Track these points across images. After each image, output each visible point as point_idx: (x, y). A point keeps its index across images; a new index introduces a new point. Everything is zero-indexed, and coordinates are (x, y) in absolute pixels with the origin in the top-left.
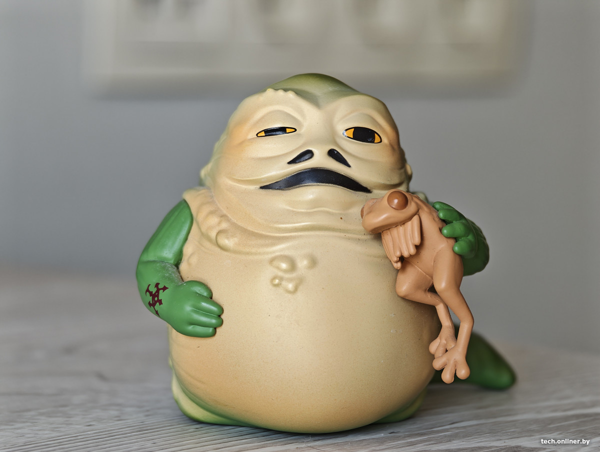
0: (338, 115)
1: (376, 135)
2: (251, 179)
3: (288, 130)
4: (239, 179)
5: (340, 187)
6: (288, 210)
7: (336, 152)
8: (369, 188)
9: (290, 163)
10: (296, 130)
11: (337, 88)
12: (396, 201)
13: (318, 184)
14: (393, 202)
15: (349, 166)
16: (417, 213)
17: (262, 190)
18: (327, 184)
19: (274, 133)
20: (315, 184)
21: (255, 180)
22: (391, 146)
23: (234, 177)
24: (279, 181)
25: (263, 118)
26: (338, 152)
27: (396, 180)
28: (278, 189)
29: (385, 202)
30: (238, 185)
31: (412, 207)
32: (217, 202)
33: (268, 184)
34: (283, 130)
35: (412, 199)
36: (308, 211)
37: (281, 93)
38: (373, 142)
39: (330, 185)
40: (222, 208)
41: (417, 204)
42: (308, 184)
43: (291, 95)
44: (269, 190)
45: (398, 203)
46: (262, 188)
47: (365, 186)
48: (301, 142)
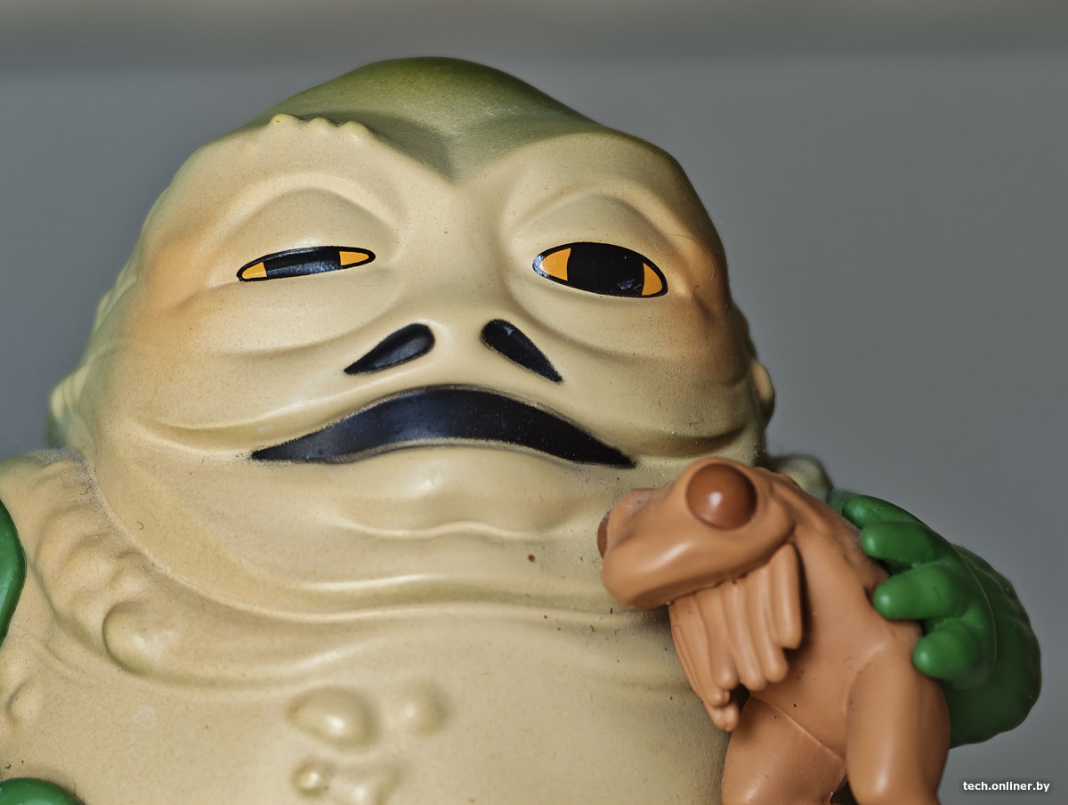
0: (517, 204)
1: (646, 267)
2: (220, 425)
3: (345, 258)
4: (181, 425)
5: (524, 449)
6: (349, 532)
7: (510, 332)
8: (625, 452)
9: (353, 370)
10: (372, 256)
11: (513, 108)
12: (716, 499)
13: (452, 440)
14: (706, 501)
15: (556, 378)
16: (787, 538)
17: (258, 462)
18: (482, 442)
19: (299, 268)
20: (441, 440)
21: (236, 429)
22: (700, 303)
23: (163, 420)
24: (316, 434)
25: (259, 214)
26: (517, 332)
27: (717, 423)
28: (313, 460)
29: (679, 500)
30: (176, 446)
31: (769, 521)
32: (106, 504)
33: (279, 441)
34: (328, 256)
35: (771, 490)
36: (419, 534)
37: (319, 128)
38: (636, 292)
39: (492, 443)
40: (122, 527)
41: (787, 506)
42: (414, 442)
44: (282, 463)
45: (723, 504)
46: (259, 455)
47: (610, 442)
48: (389, 296)
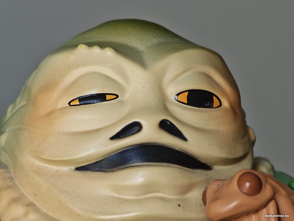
0: (169, 76)
1: (214, 97)
2: (64, 159)
3: (108, 97)
4: (49, 158)
5: (175, 165)
6: (113, 197)
7: (169, 123)
9: (113, 138)
10: (117, 96)
12: (248, 185)
13: (149, 163)
14: (244, 185)
15: (185, 139)
16: (273, 198)
17: (78, 172)
18: (160, 164)
19: (91, 101)
20: (146, 164)
21: (70, 160)
23: (42, 157)
24: (100, 161)
25: (75, 81)
26: (171, 123)
28: (98, 171)
29: (234, 185)
30: (47, 165)
31: (267, 192)
33: (86, 164)
34: (101, 97)
35: (267, 181)
36: (139, 197)
37: (96, 50)
38: (211, 107)
39: (164, 164)
40: (27, 195)
41: (272, 186)
42: (135, 164)
43: (109, 52)
44: (87, 172)
45: (250, 187)
46: (78, 169)
47: (204, 162)
48: (125, 110)
